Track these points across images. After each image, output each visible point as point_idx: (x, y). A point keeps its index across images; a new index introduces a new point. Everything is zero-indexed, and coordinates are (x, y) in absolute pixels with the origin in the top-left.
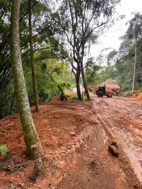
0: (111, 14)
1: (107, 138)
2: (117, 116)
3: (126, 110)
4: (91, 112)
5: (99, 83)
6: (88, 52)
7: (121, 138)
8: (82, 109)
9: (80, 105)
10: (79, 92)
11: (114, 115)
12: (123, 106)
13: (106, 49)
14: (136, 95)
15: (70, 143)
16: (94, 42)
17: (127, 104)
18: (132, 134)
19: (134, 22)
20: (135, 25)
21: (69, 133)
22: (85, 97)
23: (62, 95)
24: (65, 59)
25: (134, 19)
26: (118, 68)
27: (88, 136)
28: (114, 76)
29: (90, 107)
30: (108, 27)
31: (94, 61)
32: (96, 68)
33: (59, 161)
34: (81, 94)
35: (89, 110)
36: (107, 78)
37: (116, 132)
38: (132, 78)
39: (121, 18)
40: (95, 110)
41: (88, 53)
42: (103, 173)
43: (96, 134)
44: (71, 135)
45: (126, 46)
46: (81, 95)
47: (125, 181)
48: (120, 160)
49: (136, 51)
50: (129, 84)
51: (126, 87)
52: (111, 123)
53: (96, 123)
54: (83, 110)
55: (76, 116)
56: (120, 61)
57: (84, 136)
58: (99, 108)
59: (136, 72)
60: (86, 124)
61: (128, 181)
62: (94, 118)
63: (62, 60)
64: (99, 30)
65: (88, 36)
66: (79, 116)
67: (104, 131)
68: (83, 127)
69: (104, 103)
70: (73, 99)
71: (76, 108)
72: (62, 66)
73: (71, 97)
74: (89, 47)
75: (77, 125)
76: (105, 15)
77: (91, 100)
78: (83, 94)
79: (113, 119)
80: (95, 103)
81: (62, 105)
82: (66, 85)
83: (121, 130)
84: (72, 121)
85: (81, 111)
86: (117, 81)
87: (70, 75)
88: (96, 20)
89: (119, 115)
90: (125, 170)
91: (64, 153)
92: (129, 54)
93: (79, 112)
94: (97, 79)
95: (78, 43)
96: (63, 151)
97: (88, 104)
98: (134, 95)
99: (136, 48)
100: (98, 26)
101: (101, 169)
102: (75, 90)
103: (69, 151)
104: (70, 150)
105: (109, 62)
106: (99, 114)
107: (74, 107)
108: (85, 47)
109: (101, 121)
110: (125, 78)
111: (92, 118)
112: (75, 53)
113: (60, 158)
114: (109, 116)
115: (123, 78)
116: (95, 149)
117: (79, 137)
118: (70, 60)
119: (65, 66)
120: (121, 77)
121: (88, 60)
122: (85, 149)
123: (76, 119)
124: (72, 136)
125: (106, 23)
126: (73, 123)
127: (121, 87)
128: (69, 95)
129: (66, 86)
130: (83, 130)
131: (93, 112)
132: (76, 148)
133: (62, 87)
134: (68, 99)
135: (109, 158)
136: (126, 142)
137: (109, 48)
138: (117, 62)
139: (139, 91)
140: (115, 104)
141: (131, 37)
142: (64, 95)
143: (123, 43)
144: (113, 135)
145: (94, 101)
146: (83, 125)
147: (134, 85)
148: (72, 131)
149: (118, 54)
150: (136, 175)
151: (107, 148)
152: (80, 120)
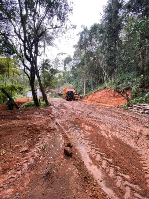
0: (64, 20)
1: (64, 141)
2: (73, 117)
3: (80, 110)
4: (49, 118)
5: (58, 87)
6: (43, 52)
7: (75, 137)
8: (39, 116)
9: (37, 113)
10: (35, 97)
11: (70, 117)
12: (78, 108)
13: (62, 54)
14: (87, 98)
15: (21, 163)
16: (49, 44)
17: (81, 106)
18: (83, 131)
19: (84, 35)
20: (84, 38)
21: (19, 151)
22: (43, 103)
23: (11, 103)
24: (12, 54)
25: (83, 33)
26: (74, 74)
27: (45, 146)
28: (70, 81)
29: (49, 113)
30: (62, 33)
31: (51, 64)
32: (53, 71)
33: (5, 191)
34: (38, 99)
35: (47, 117)
36: (65, 82)
37: (71, 133)
38: (84, 84)
39: (73, 28)
40: (54, 115)
41: (43, 54)
42: (59, 179)
43: (53, 141)
44: (22, 152)
45: (78, 55)
46: (39, 101)
47: (78, 176)
48: (74, 158)
49: (85, 61)
50: (82, 89)
51: (80, 91)
52: (68, 125)
53: (54, 129)
54: (40, 118)
55: (31, 126)
56: (75, 68)
57: (39, 148)
58: (58, 113)
59: (86, 79)
60: (43, 133)
61: (80, 175)
62: (52, 125)
63: (7, 55)
64: (54, 32)
65: (41, 35)
66: (35, 126)
67: (61, 136)
68: (39, 138)
69: (63, 107)
70: (28, 106)
71: (30, 117)
72: (8, 63)
73: (26, 104)
74: (44, 47)
75: (31, 137)
76: (59, 19)
77: (50, 106)
78: (41, 99)
79: (70, 121)
80: (54, 108)
81: (10, 116)
82: (16, 88)
83: (76, 130)
84: (25, 135)
85: (38, 119)
86: (73, 85)
87: (22, 76)
88: (49, 20)
89: (74, 116)
90: (77, 166)
91: (11, 178)
92: (81, 63)
93: (35, 121)
94: (55, 83)
95: (30, 39)
96: (10, 177)
97: (46, 110)
98: (86, 98)
99: (85, 59)
100: (52, 28)
101: (56, 176)
102: (30, 95)
103: (19, 173)
104: (20, 171)
105: (66, 67)
106: (57, 119)
107: (28, 116)
108: (39, 46)
109: (59, 125)
110: (79, 83)
111: (50, 125)
112: (27, 51)
113: (5, 187)
114: (66, 119)
115: (77, 83)
116: (52, 157)
117: (34, 151)
118: (21, 57)
119: (13, 63)
120: (76, 82)
121: (44, 61)
122: (40, 162)
123: (31, 130)
124: (24, 153)
125: (60, 27)
126: (25, 136)
127: (76, 91)
128: (21, 101)
129: (16, 90)
130: (39, 140)
131: (51, 118)
132: (29, 166)
133: (10, 92)
134: (21, 107)
135: (65, 160)
136: (79, 140)
137: (64, 53)
138: (72, 68)
139: (89, 94)
140: (72, 107)
141: (81, 48)
142: (13, 102)
143: (76, 52)
144: (69, 137)
145: (53, 106)
146: (40, 135)
147: (86, 89)
148: (24, 147)
149: (73, 61)
150: (85, 167)
151: (63, 151)
152: (36, 131)
